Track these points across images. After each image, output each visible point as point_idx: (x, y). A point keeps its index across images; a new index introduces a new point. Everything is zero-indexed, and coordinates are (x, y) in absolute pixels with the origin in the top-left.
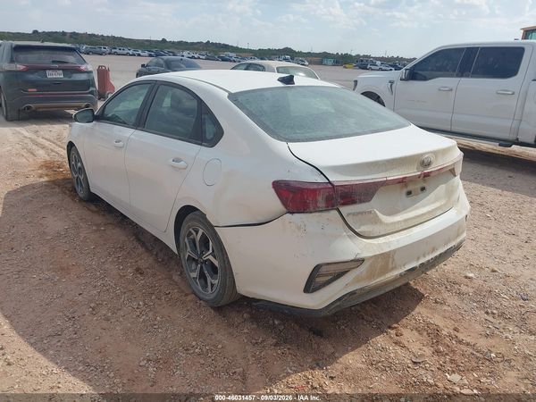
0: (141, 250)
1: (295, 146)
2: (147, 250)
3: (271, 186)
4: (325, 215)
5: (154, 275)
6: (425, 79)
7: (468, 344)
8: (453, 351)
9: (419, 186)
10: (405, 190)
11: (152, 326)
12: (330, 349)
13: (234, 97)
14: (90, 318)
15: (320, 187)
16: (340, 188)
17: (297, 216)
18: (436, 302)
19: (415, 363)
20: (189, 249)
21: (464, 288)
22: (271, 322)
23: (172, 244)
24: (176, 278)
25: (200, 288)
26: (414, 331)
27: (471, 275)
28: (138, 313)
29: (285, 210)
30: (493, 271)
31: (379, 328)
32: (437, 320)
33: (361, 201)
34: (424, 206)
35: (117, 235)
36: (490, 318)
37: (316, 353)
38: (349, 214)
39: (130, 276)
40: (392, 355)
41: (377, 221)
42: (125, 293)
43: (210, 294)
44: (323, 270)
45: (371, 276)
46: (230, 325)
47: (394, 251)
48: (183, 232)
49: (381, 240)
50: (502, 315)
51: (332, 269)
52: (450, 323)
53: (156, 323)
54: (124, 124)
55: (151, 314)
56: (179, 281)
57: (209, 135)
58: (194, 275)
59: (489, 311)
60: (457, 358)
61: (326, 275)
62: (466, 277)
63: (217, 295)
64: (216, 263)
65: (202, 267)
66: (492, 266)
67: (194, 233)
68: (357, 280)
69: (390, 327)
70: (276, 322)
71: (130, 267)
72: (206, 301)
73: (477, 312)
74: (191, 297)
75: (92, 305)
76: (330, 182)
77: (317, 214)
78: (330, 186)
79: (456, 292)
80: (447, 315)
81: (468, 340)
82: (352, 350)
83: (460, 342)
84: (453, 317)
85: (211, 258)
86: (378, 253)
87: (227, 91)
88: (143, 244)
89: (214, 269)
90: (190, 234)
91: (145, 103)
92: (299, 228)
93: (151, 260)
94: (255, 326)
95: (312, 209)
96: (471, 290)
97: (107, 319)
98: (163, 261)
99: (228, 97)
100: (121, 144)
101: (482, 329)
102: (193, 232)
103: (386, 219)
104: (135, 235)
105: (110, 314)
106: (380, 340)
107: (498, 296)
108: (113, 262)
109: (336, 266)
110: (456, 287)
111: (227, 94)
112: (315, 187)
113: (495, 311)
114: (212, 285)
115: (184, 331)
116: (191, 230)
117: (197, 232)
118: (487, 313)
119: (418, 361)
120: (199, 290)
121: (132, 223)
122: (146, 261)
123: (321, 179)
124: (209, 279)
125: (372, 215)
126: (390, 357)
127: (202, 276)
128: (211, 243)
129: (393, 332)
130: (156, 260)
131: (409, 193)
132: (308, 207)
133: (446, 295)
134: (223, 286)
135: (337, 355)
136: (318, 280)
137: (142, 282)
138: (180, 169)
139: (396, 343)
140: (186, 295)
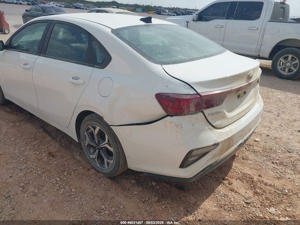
0: (49, 138)
1: (168, 68)
2: (53, 138)
3: (154, 97)
4: (194, 116)
5: (62, 157)
6: (207, 20)
7: (270, 185)
8: (264, 191)
9: (243, 91)
10: (237, 95)
11: (69, 196)
12: (193, 200)
13: (116, 32)
14: (22, 195)
15: (192, 97)
16: (205, 97)
17: (175, 118)
18: (243, 159)
19: (247, 203)
20: (88, 139)
21: (256, 148)
22: (150, 184)
23: (74, 136)
24: (78, 157)
25: (98, 165)
26: (238, 180)
27: (257, 139)
28: (58, 188)
29: (165, 114)
30: (268, 136)
31: (218, 181)
32: (247, 171)
33: (217, 105)
34: (245, 104)
35: (29, 128)
36: (276, 166)
37: (184, 203)
38: (209, 115)
39: (45, 159)
40: (232, 199)
41: (224, 117)
42: (44, 173)
43: (106, 169)
44: (194, 153)
45: (221, 152)
46: (124, 189)
47: (234, 135)
48: (83, 127)
49: (227, 129)
50: (281, 163)
51: (200, 152)
52: (255, 172)
53: (72, 193)
54: (27, 51)
55: (67, 187)
56: (81, 159)
57: (99, 60)
58: (94, 156)
59: (274, 162)
60: (268, 196)
61: (195, 156)
62: (255, 141)
63: (112, 170)
64: (111, 149)
65: (99, 152)
66: (266, 132)
67: (93, 129)
68: (214, 157)
69: (224, 179)
70: (154, 184)
71: (45, 152)
72: (104, 174)
73: (267, 163)
74: (93, 171)
75: (22, 185)
76: (198, 94)
77: (189, 116)
78: (199, 96)
79: (252, 151)
80: (252, 166)
81: (269, 182)
82: (207, 198)
83: (266, 184)
84: (256, 168)
85: (107, 146)
86: (226, 138)
87: (110, 28)
88: (49, 134)
89: (109, 154)
90: (89, 129)
91: (44, 36)
92: (177, 126)
93: (57, 145)
94: (141, 189)
95: (186, 113)
96: (260, 149)
97: (35, 195)
98: (66, 145)
99: (112, 32)
100: (28, 66)
101: (274, 174)
102: (91, 128)
103: (229, 115)
104: (42, 127)
105: (36, 191)
106: (221, 189)
107: (275, 152)
108: (30, 149)
109: (202, 150)
110: (252, 147)
111: (110, 30)
112: (189, 97)
113: (277, 162)
114: (108, 163)
115: (94, 198)
116: (89, 127)
117: (95, 128)
118: (273, 163)
119: (248, 201)
120: (97, 166)
121: (38, 119)
122: (54, 147)
123: (192, 92)
124: (106, 160)
125: (222, 114)
126: (231, 201)
127: (100, 157)
128: (106, 136)
129: (226, 182)
130: (61, 145)
131: (239, 96)
132: (183, 112)
133: (247, 153)
134: (117, 164)
135: (198, 203)
136: (190, 159)
137: (55, 162)
138: (79, 84)
139: (231, 190)
140: (89, 170)
